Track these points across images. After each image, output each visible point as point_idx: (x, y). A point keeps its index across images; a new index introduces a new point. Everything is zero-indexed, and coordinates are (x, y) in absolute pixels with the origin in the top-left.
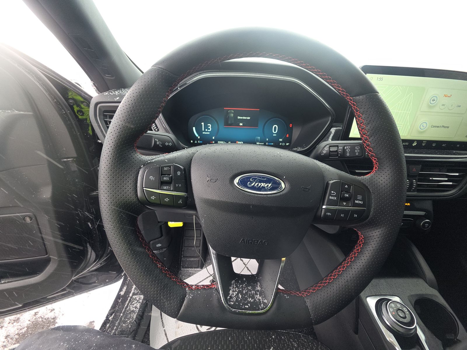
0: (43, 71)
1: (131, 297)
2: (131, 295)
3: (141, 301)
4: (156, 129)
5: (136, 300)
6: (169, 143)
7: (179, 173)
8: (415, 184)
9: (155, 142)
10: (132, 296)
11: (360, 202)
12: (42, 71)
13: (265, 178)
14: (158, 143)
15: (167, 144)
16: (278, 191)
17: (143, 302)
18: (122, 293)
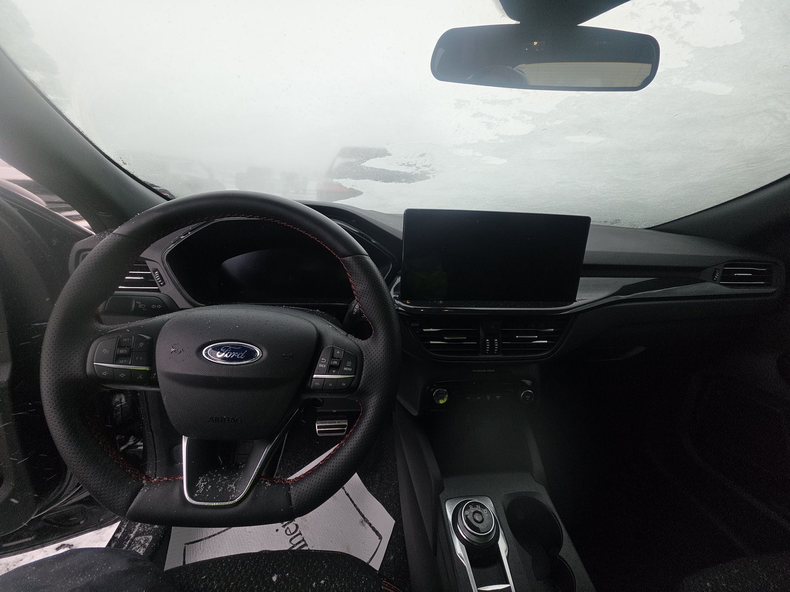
0: (11, 200)
1: (132, 540)
2: (132, 536)
3: (147, 544)
4: (161, 282)
5: (139, 544)
6: (156, 305)
7: (141, 344)
8: (496, 344)
9: (137, 305)
10: (134, 537)
11: (349, 369)
12: (9, 201)
13: (240, 346)
14: (140, 306)
15: (154, 306)
16: (254, 360)
17: (150, 545)
18: (119, 535)
